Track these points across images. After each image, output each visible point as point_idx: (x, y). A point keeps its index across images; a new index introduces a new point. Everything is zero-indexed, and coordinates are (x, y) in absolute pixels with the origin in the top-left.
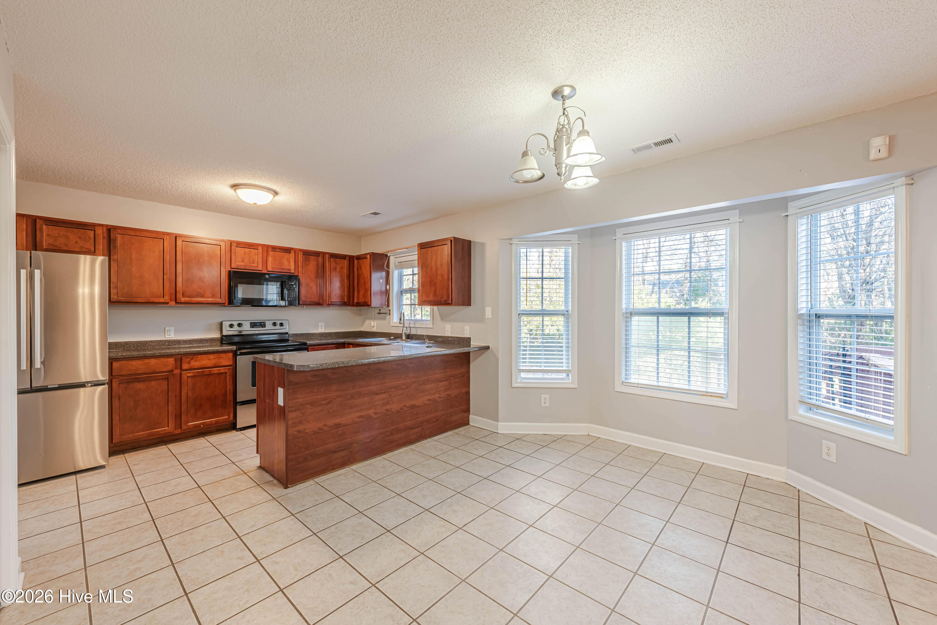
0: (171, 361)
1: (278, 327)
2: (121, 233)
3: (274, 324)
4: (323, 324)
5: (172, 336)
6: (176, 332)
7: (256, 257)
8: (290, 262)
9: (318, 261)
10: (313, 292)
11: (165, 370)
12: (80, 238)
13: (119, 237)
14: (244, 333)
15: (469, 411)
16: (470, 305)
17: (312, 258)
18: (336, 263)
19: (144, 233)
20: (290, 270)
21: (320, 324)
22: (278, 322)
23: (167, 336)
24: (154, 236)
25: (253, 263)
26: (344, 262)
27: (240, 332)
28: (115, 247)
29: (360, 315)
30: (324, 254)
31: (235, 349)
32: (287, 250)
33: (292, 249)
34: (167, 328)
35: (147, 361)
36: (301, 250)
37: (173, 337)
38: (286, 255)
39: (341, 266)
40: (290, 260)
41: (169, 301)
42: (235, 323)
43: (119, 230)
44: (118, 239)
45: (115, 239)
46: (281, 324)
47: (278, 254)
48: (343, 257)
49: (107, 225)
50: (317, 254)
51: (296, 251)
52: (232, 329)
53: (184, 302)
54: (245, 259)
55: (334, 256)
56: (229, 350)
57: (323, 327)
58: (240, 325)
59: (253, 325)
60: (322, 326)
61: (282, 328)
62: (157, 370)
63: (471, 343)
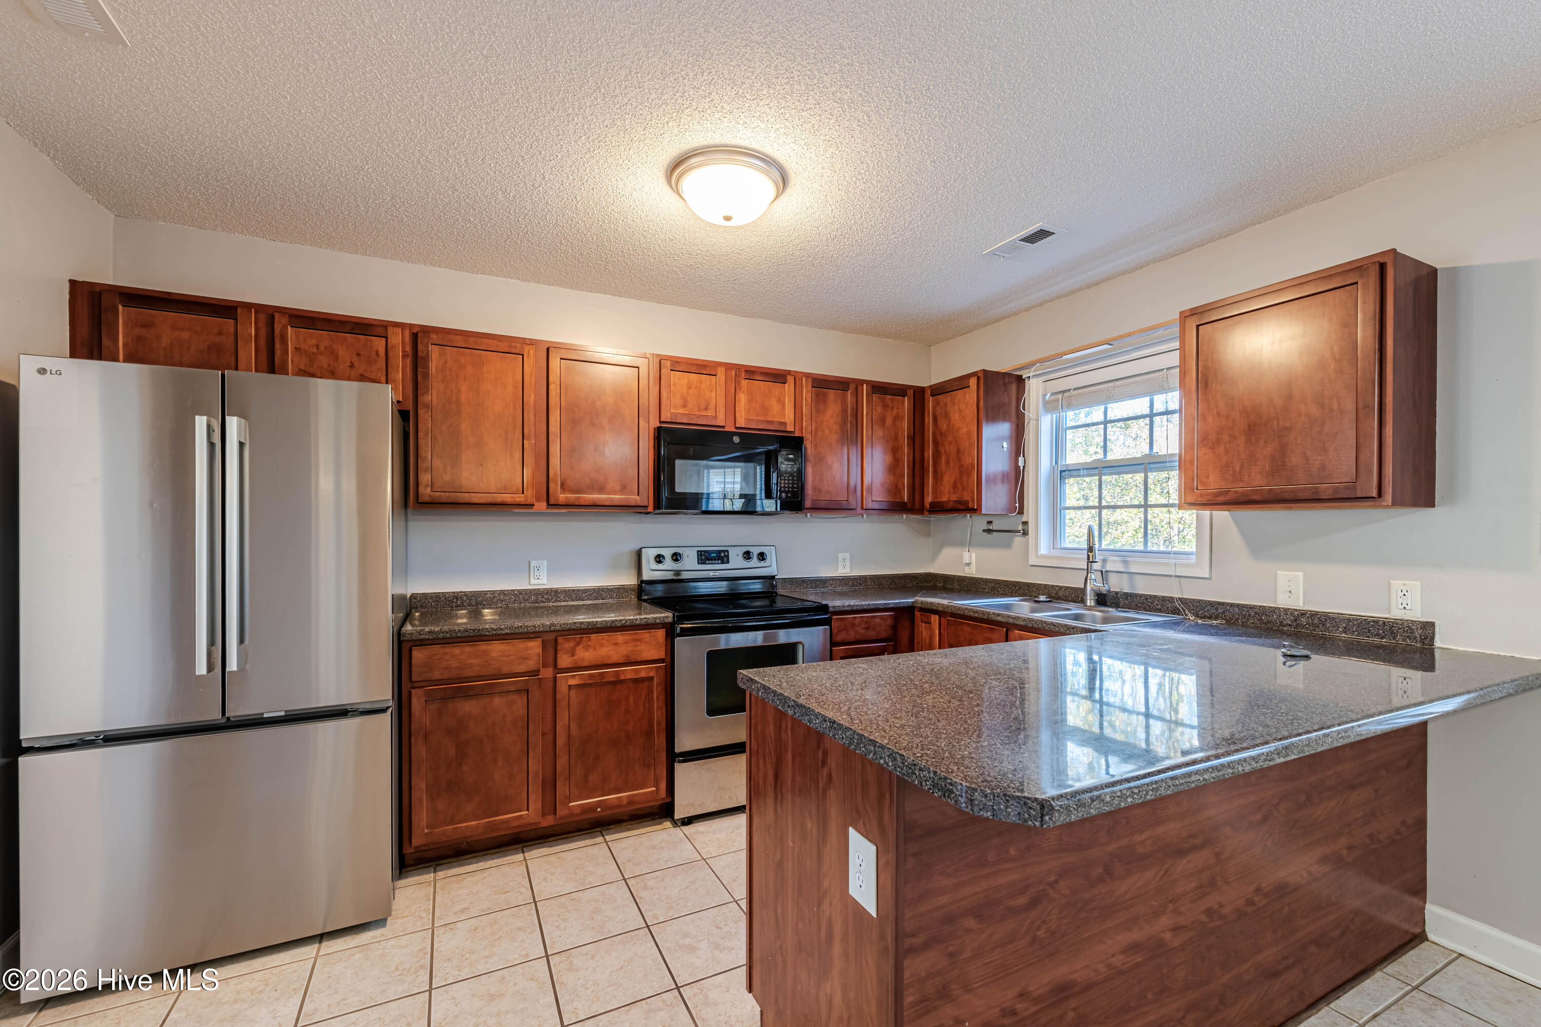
0: (534, 647)
1: (754, 562)
2: (439, 342)
3: (747, 555)
4: (847, 555)
5: (542, 580)
6: (551, 570)
7: (713, 394)
8: (783, 406)
9: (844, 401)
10: (834, 479)
11: (522, 668)
12: (358, 355)
13: (434, 352)
14: (685, 576)
15: (1424, 889)
16: (1430, 503)
17: (832, 394)
18: (885, 406)
19: (485, 341)
20: (784, 424)
21: (841, 556)
22: (755, 551)
23: (533, 581)
24: (504, 346)
25: (706, 409)
26: (903, 402)
27: (678, 573)
28: (426, 375)
29: (928, 534)
30: (859, 383)
31: (670, 620)
32: (778, 377)
33: (789, 372)
34: (533, 563)
35: (483, 646)
36: (807, 375)
37: (545, 582)
38: (776, 388)
39: (895, 412)
40: (784, 401)
41: (533, 501)
42: (667, 553)
43: (434, 336)
44: (433, 357)
45: (426, 358)
46: (762, 557)
47: (761, 386)
48: (899, 391)
49: (411, 326)
50: (842, 384)
51: (797, 376)
52: (660, 566)
53: (564, 503)
54: (689, 399)
55: (880, 389)
56: (658, 621)
57: (848, 563)
58: (676, 557)
59: (705, 557)
60: (844, 560)
61: (762, 564)
62: (505, 670)
63: (1438, 643)
